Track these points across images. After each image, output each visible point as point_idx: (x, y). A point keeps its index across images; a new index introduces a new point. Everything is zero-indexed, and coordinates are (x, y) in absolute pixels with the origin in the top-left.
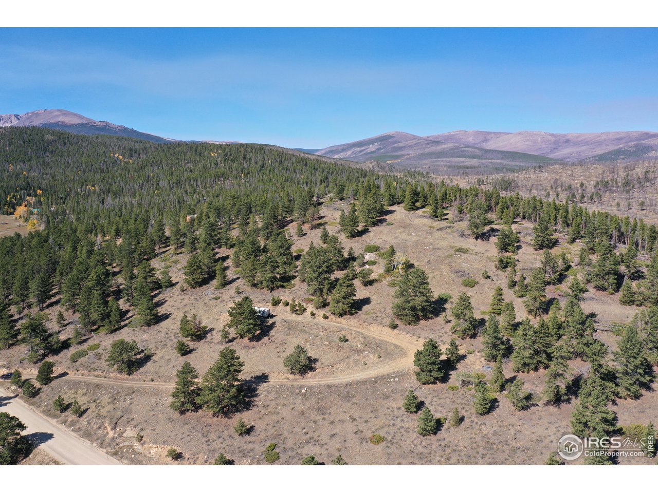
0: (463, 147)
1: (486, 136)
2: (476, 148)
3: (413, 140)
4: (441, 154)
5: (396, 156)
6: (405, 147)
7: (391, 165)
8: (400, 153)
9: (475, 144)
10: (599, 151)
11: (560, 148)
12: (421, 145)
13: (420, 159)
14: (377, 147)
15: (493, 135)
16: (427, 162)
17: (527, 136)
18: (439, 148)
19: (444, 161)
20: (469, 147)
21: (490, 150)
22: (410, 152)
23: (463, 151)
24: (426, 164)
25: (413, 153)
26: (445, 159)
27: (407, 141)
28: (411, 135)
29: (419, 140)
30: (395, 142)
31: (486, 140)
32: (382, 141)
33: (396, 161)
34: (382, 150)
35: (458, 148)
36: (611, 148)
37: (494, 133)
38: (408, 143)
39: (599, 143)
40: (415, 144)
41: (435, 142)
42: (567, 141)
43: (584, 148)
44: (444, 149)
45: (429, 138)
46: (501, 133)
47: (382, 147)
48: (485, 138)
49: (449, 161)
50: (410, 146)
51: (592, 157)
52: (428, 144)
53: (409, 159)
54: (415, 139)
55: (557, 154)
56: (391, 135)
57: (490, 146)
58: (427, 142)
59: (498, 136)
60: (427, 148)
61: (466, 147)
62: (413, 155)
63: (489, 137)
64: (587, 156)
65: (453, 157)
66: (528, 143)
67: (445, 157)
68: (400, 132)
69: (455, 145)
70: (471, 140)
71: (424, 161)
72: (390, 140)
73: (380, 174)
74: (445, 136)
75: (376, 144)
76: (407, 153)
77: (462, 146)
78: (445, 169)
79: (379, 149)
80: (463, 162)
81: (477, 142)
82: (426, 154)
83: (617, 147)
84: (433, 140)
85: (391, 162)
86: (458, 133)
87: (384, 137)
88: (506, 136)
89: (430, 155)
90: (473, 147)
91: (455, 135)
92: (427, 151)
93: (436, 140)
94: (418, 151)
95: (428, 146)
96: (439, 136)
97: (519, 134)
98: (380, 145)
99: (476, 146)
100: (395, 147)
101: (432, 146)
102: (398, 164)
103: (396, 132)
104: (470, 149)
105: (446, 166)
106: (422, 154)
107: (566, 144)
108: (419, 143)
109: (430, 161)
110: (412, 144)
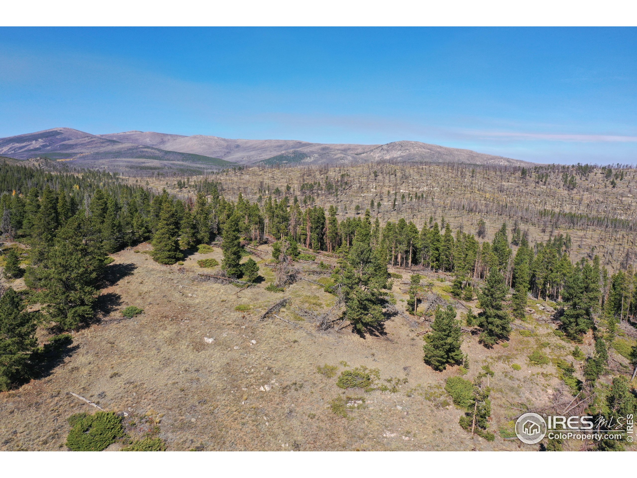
0: (141, 148)
1: (163, 138)
2: (156, 149)
3: (85, 137)
4: (118, 154)
5: (66, 154)
6: (76, 145)
7: (64, 164)
8: (70, 151)
9: (153, 145)
10: (266, 156)
11: (232, 152)
12: (96, 143)
13: (95, 159)
14: (42, 144)
15: (169, 137)
16: (104, 162)
17: (202, 140)
18: (117, 147)
19: (123, 161)
20: (148, 147)
21: (170, 152)
22: (83, 151)
23: (143, 152)
24: (103, 164)
25: (86, 152)
26: (124, 159)
27: (78, 138)
28: (81, 132)
29: (92, 138)
30: (64, 139)
31: (163, 142)
32: (47, 137)
33: (68, 160)
34: (49, 148)
35: (137, 148)
36: (275, 154)
37: (171, 135)
38: (79, 141)
39: (264, 149)
40: (89, 142)
41: (111, 141)
42: (238, 146)
43: (252, 153)
44: (122, 148)
45: (103, 137)
46: (177, 136)
47: (48, 144)
48: (162, 139)
49: (129, 162)
50: (82, 144)
51: (261, 161)
52: (103, 143)
53: (84, 158)
54: (87, 137)
55: (231, 157)
56: (59, 131)
57: (168, 148)
58: (101, 141)
59: (175, 138)
60: (102, 147)
61: (145, 148)
62: (86, 154)
63: (166, 139)
64: (256, 160)
65: (132, 157)
66: (204, 146)
67: (123, 157)
68: (68, 129)
69: (133, 145)
70: (148, 141)
71: (101, 161)
72: (58, 137)
73: (53, 173)
74: (121, 135)
75: (40, 140)
76: (80, 151)
77: (141, 146)
78: (127, 169)
79: (44, 146)
80: (144, 163)
81: (155, 144)
82: (102, 153)
83: (279, 153)
84: (108, 139)
85: (61, 160)
86: (134, 133)
87: (49, 133)
88: (183, 139)
89: (106, 155)
90: (153, 148)
91: (131, 135)
92: (102, 150)
93: (110, 139)
94: (93, 149)
95: (103, 145)
96: (113, 136)
97: (195, 137)
98: (45, 142)
99: (154, 147)
100: (63, 145)
101: (108, 145)
102: (71, 163)
103: (64, 128)
104: (149, 150)
105: (127, 167)
106: (97, 153)
107: (237, 149)
108: (92, 141)
109: (107, 160)
110: (85, 142)
